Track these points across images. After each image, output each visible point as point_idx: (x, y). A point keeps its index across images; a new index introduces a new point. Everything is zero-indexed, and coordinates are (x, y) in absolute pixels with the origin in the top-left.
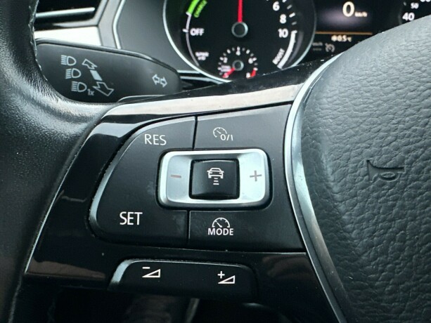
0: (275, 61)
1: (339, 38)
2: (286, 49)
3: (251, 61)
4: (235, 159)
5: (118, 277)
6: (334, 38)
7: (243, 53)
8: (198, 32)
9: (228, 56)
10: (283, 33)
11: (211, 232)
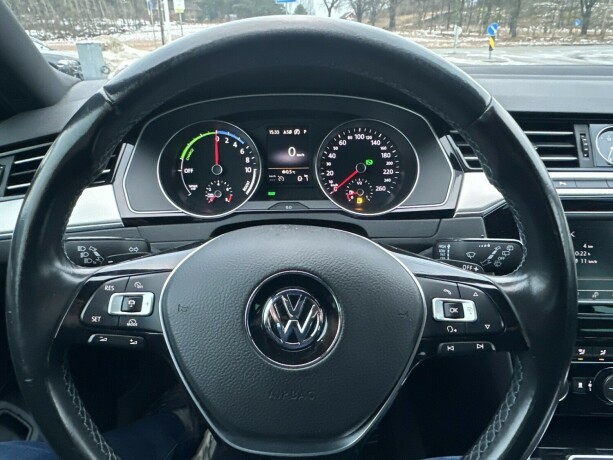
0: (244, 189)
1: (287, 172)
2: (251, 181)
3: (227, 190)
4: (141, 297)
5: (90, 340)
6: (284, 172)
7: (222, 184)
8: (189, 171)
9: (211, 187)
10: (248, 170)
11: (129, 324)
